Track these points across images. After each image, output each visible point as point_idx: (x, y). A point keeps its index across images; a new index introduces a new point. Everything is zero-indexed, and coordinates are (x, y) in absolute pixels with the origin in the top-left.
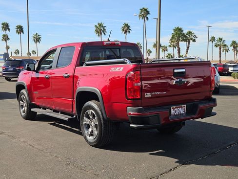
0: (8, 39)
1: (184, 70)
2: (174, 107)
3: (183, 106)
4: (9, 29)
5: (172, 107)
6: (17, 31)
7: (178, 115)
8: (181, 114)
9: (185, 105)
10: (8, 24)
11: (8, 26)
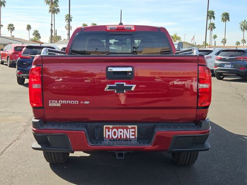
0: (214, 28)
1: (130, 69)
2: (111, 126)
3: (130, 126)
4: (214, 17)
5: (105, 126)
6: (223, 18)
7: (119, 140)
8: (127, 140)
9: (136, 126)
10: (213, 12)
11: (214, 14)
